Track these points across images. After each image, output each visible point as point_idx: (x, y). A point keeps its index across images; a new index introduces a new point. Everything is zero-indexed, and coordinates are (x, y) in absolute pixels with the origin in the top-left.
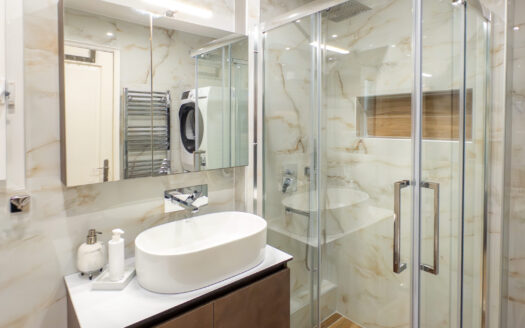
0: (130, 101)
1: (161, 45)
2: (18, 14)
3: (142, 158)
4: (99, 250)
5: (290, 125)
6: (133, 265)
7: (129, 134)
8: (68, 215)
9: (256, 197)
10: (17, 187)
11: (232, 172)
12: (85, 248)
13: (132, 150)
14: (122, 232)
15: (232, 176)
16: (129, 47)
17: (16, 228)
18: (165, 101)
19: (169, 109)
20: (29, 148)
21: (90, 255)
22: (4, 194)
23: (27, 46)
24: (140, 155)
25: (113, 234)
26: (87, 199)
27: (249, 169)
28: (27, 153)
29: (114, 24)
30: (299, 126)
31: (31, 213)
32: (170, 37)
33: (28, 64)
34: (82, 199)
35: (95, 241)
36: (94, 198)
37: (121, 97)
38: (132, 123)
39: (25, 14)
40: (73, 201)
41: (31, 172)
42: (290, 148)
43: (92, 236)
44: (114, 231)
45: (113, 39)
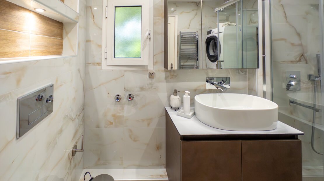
0: (182, 37)
1: (193, 10)
2: (152, 5)
3: (186, 64)
4: (179, 99)
5: (293, 44)
6: (194, 109)
7: (181, 52)
8: (166, 82)
9: (265, 89)
10: (151, 68)
11: (246, 72)
12: (173, 97)
13: (182, 60)
14: (189, 93)
15: (245, 74)
16: (181, 13)
17: (150, 84)
18: (195, 37)
19: (197, 41)
20: (154, 54)
21: (175, 100)
22: (147, 70)
23: (154, 16)
24: (186, 62)
25: (185, 93)
26: (173, 76)
27: (260, 71)
28: (154, 56)
29: (176, 4)
30: (301, 45)
31: (155, 79)
32: (197, 5)
33: (155, 23)
34: (171, 76)
35: (177, 95)
36: (176, 76)
37: (178, 36)
38: (182, 47)
39: (154, 5)
40: (168, 77)
41: (155, 63)
42: (293, 59)
43: (175, 93)
44: (186, 91)
45: (175, 10)
